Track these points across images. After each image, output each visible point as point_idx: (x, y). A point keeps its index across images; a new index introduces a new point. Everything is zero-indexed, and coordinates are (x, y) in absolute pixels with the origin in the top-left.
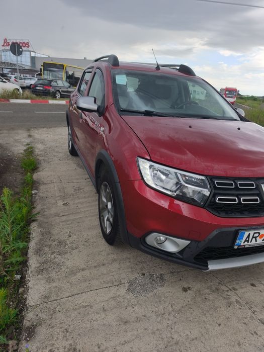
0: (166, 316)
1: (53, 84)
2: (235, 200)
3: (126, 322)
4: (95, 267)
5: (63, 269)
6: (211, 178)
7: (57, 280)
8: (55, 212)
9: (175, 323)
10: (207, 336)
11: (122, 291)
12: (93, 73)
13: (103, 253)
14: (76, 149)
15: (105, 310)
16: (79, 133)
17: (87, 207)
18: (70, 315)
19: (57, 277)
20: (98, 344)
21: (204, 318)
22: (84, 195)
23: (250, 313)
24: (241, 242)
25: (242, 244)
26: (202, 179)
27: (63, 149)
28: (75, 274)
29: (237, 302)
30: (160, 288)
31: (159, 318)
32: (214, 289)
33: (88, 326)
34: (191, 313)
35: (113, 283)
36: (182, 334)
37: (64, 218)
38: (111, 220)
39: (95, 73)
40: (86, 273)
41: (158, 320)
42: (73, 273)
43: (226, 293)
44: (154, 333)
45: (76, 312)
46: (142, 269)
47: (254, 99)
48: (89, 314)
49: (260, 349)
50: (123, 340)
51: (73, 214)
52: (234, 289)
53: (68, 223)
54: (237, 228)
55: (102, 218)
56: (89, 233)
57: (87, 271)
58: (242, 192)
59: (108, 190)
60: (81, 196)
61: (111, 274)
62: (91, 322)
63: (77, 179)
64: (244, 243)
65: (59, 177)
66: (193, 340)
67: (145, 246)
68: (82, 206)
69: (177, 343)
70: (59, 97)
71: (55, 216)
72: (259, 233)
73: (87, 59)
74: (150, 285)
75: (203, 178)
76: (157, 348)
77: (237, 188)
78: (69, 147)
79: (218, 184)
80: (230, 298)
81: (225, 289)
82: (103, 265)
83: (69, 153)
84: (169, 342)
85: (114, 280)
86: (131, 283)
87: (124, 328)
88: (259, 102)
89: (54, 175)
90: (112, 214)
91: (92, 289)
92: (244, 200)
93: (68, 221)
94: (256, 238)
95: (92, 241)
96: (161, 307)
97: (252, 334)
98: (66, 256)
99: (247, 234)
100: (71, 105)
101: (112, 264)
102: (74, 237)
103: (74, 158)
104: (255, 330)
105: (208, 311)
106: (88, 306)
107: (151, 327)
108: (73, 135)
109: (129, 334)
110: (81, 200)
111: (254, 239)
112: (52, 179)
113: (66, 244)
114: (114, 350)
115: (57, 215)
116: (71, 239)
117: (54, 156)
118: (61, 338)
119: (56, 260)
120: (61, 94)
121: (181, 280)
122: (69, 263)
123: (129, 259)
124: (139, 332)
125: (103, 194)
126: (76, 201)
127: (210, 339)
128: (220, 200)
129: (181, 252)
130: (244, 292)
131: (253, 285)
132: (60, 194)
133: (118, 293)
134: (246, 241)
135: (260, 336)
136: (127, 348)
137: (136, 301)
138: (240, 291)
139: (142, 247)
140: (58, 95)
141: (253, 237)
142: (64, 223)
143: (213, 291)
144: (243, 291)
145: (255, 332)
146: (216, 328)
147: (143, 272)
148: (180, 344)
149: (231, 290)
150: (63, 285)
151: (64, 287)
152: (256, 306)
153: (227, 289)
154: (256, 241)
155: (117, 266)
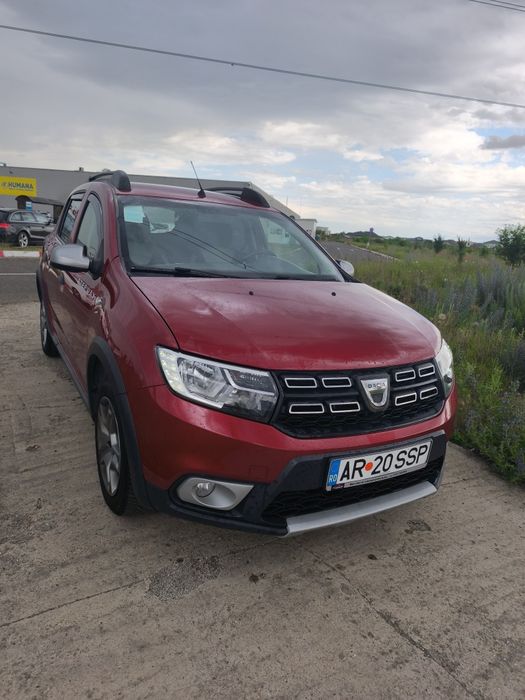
0: (219, 626)
1: (12, 218)
2: (319, 409)
3: (142, 647)
4: (88, 557)
5: (23, 569)
6: (278, 374)
7: (11, 589)
8: (10, 464)
9: (234, 636)
10: (287, 651)
11: (139, 594)
12: (84, 201)
13: (104, 532)
14: (56, 342)
15: (102, 631)
16: (61, 313)
17: (76, 451)
18: (35, 648)
19: (10, 584)
20: (88, 691)
21: (285, 622)
22: (70, 430)
23: (363, 603)
24: (337, 479)
25: (339, 482)
26: (263, 377)
27: (29, 345)
28: (47, 575)
29: (344, 587)
30: (210, 582)
31: (205, 632)
32: (305, 571)
33: (70, 661)
34: (263, 617)
35: (121, 584)
36: (244, 653)
37: (27, 475)
38: (117, 466)
39: (88, 202)
40: (71, 571)
41: (203, 635)
42: (43, 572)
43: (326, 576)
44: (194, 657)
45: (46, 641)
46: (177, 553)
47: (400, 242)
48: (72, 640)
49: (377, 659)
50: (136, 676)
51: (46, 465)
52: (340, 567)
53: (36, 483)
54: (328, 455)
55: (102, 466)
56: (79, 499)
57: (72, 566)
58: (330, 395)
59: (110, 412)
60: (64, 431)
61: (118, 567)
62: (75, 654)
63: (57, 400)
64: (341, 479)
65: (20, 399)
66: (263, 659)
67: (178, 505)
68: (65, 450)
69: (234, 669)
70: (26, 243)
71: (10, 472)
72: (364, 461)
73: (85, 170)
74: (191, 578)
75: (266, 374)
76: (197, 683)
77: (321, 388)
78: (43, 340)
79: (290, 382)
80: (331, 583)
81: (324, 570)
82: (105, 552)
83: (42, 353)
84: (220, 669)
85: (123, 577)
86: (157, 579)
87: (138, 657)
88: (408, 248)
89: (11, 396)
90: (119, 454)
91: (80, 597)
92: (336, 408)
93: (35, 479)
94: (360, 469)
95: (83, 512)
96: (209, 614)
97: (365, 637)
98: (31, 544)
99: (343, 463)
100: (46, 259)
101: (121, 548)
102: (47, 508)
103: (53, 362)
104: (371, 630)
105: (291, 610)
106: (71, 627)
107: (189, 650)
108: (49, 317)
109: (148, 665)
110: (63, 440)
111: (357, 472)
112: (5, 403)
113: (30, 523)
114: (118, 696)
115: (14, 470)
116: (40, 512)
117: (12, 358)
118: (14, 689)
119: (10, 552)
120: (29, 238)
121: (248, 562)
122: (35, 557)
123: (155, 537)
124: (167, 659)
125: (103, 419)
126: (55, 442)
127: (293, 655)
128: (294, 409)
129: (240, 507)
130: (356, 572)
131: (372, 557)
132: (22, 431)
133: (130, 599)
134: (343, 476)
135: (378, 638)
136: (143, 689)
137: (163, 609)
138: (349, 571)
139: (173, 506)
140: (24, 241)
141: (355, 469)
142: (28, 485)
143: (304, 576)
144: (354, 568)
145: (370, 634)
146: (304, 636)
147: (180, 557)
148: (240, 669)
149: (334, 569)
150: (22, 597)
151: (23, 600)
152: (374, 591)
153: (328, 569)
154: (361, 475)
155: (132, 551)
